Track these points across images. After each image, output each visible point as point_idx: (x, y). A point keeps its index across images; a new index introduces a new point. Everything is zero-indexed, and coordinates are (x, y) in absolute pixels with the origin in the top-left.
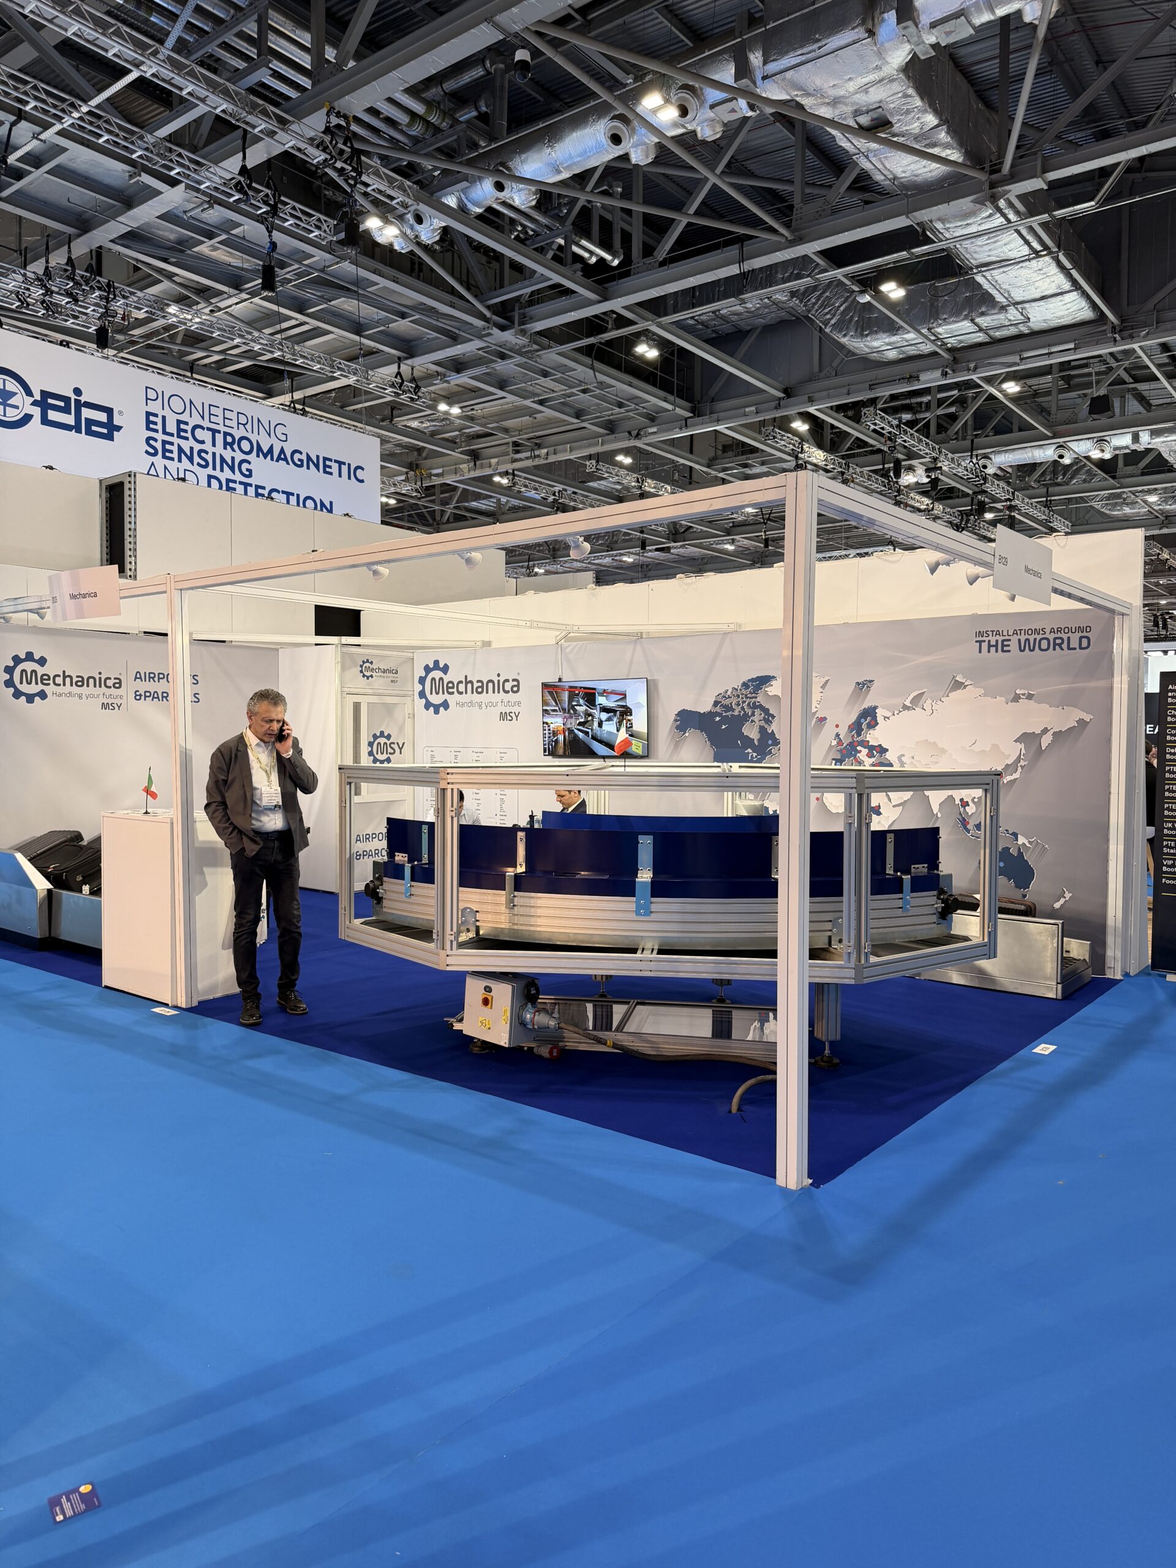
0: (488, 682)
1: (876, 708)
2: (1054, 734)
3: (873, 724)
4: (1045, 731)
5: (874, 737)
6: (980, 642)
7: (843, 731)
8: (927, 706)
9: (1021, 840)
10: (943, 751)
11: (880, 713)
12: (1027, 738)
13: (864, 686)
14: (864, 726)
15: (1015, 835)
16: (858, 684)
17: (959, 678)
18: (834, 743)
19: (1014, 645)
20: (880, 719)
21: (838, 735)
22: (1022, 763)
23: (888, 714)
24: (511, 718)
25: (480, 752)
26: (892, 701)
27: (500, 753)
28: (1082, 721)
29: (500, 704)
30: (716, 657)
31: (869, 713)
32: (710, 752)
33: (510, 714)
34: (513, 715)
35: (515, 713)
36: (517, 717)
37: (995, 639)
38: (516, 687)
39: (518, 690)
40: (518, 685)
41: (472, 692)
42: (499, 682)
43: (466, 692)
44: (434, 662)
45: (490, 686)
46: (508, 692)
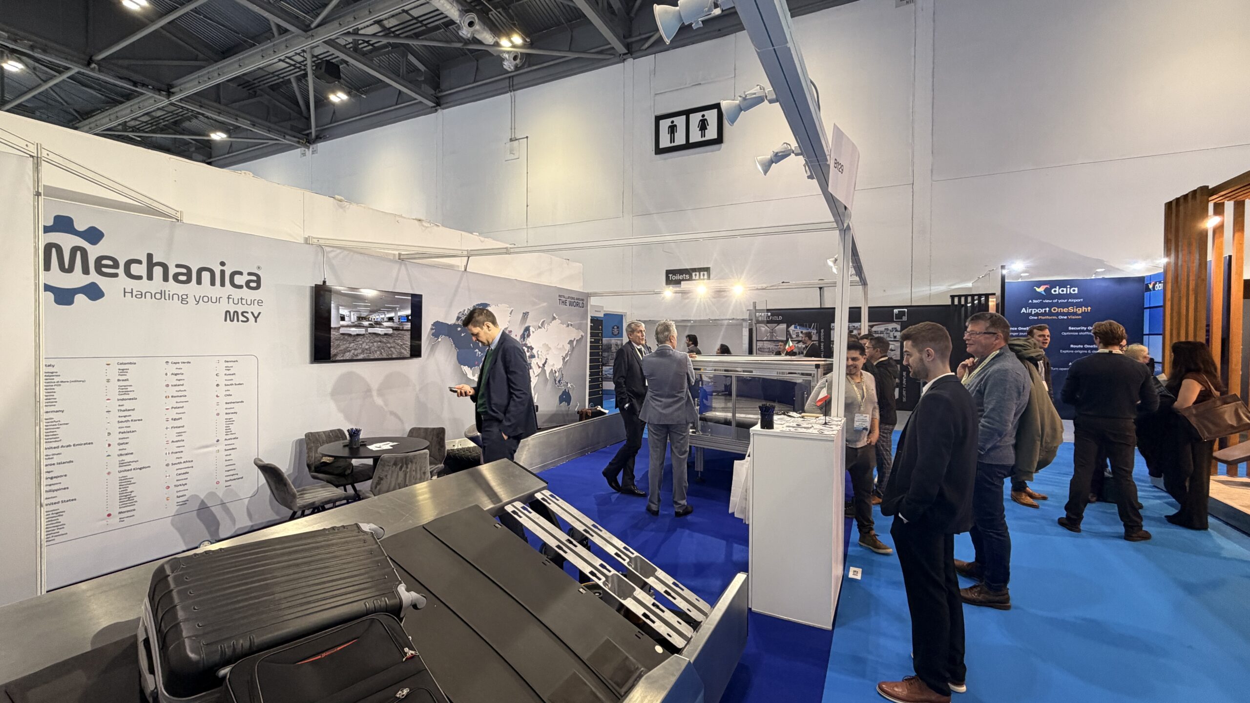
0: (200, 271)
1: (529, 327)
2: (577, 340)
3: (529, 336)
4: (575, 339)
5: (529, 341)
6: (560, 300)
8: (546, 327)
9: (569, 385)
10: (550, 348)
11: (531, 329)
12: (571, 342)
13: (526, 315)
14: (526, 336)
15: (567, 383)
16: (524, 313)
17: (554, 315)
19: (568, 304)
20: (531, 333)
22: (570, 353)
23: (534, 330)
24: (245, 319)
25: (184, 363)
26: (535, 324)
27: (226, 361)
28: (582, 336)
29: (224, 300)
30: (458, 287)
31: (527, 329)
32: (454, 352)
33: (245, 314)
34: (249, 316)
35: (252, 313)
36: (256, 318)
37: (563, 299)
38: (255, 282)
39: (258, 287)
40: (258, 281)
41: (166, 279)
42: (223, 273)
43: (150, 277)
44: (57, 218)
45: (206, 276)
46: (241, 287)
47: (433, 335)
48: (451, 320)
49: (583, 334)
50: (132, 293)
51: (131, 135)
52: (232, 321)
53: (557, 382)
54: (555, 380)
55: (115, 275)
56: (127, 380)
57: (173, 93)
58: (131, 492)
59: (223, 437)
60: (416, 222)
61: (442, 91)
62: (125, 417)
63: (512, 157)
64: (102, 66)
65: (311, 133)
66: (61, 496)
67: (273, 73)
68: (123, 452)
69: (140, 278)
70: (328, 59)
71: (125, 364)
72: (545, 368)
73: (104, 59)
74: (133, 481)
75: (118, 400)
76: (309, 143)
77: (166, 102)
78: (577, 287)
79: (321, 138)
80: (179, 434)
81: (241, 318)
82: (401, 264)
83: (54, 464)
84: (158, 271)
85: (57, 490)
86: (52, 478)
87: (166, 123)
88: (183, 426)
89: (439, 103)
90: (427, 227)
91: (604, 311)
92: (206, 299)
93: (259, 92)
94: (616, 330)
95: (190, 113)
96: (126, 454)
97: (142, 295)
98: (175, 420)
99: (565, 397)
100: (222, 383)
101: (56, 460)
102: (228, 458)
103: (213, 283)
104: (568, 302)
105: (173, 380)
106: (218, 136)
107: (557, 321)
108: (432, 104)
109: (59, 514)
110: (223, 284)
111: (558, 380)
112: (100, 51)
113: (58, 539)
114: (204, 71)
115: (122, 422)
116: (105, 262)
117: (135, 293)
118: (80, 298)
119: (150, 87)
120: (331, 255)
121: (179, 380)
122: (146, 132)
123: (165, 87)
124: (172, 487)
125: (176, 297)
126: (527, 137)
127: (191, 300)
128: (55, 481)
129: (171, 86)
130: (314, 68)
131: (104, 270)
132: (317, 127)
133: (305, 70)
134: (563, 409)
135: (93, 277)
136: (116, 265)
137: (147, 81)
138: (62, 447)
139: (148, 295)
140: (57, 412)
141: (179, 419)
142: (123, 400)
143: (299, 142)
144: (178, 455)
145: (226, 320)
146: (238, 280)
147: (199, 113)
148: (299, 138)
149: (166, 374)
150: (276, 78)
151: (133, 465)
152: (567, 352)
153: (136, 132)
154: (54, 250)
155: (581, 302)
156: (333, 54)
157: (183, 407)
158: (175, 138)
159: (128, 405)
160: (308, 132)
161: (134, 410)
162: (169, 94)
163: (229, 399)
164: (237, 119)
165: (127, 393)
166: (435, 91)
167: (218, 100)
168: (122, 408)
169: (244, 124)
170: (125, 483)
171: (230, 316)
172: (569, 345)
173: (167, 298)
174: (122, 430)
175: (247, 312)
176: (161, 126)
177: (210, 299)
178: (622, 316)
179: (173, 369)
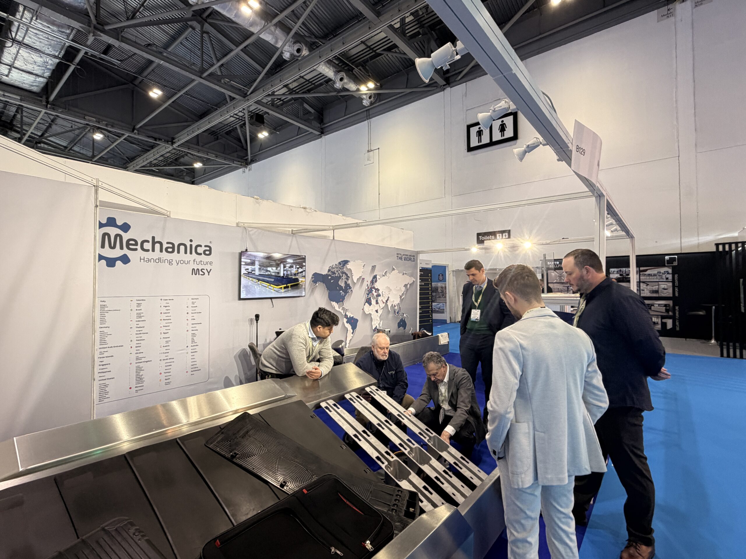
0: (179, 245)
1: (376, 275)
2: (410, 284)
3: (376, 281)
4: (408, 283)
5: (377, 285)
6: (397, 256)
7: (369, 283)
8: (388, 275)
9: (405, 315)
10: (391, 290)
11: (378, 277)
12: (406, 286)
13: (374, 267)
14: (374, 282)
15: (403, 314)
16: (372, 266)
17: (394, 267)
18: (367, 288)
19: (403, 259)
20: (378, 279)
21: (368, 285)
22: (405, 293)
23: (380, 278)
24: (203, 274)
25: (170, 300)
26: (381, 273)
27: (192, 299)
28: (413, 281)
29: (192, 262)
30: (329, 250)
31: (375, 277)
32: (327, 293)
33: (203, 270)
34: (205, 271)
35: (207, 270)
36: (209, 273)
37: (400, 256)
38: (209, 251)
39: (210, 254)
40: (210, 250)
41: (161, 251)
42: (191, 246)
43: (153, 250)
44: (109, 219)
45: (182, 248)
46: (200, 254)
47: (313, 281)
48: (325, 272)
49: (414, 280)
50: (144, 259)
51: (153, 168)
52: (196, 274)
53: (396, 313)
54: (395, 312)
55: (136, 250)
56: (141, 310)
57: (174, 142)
58: (142, 375)
59: (190, 344)
60: (303, 210)
61: (325, 124)
62: (139, 331)
63: (369, 162)
64: (140, 131)
65: (248, 158)
66: (108, 376)
67: (227, 125)
68: (138, 352)
69: (148, 251)
70: (257, 112)
71: (140, 300)
72: (388, 303)
73: (141, 127)
74: (143, 369)
75: (136, 321)
76: (247, 164)
77: (171, 148)
78: (410, 247)
79: (253, 161)
80: (167, 342)
81: (201, 273)
82: (293, 236)
83: (104, 357)
84: (157, 246)
85: (105, 372)
86: (103, 365)
87: (171, 160)
88: (169, 338)
89: (323, 132)
90: (309, 212)
91: (433, 264)
92: (182, 262)
93: (220, 137)
94: (441, 278)
95: (184, 153)
96: (140, 353)
97: (149, 260)
98: (165, 333)
99: (402, 324)
100: (190, 312)
101: (106, 354)
102: (193, 357)
103: (186, 252)
104: (403, 258)
105: (164, 310)
106: (198, 165)
107: (396, 271)
108: (318, 133)
109: (106, 386)
110: (191, 253)
111: (397, 311)
112: (139, 122)
113: (106, 400)
114: (191, 128)
115: (138, 334)
116: (131, 242)
117: (145, 259)
118: (119, 263)
119: (163, 140)
120: (251, 233)
121: (167, 310)
122: (162, 166)
123: (170, 139)
124: (163, 373)
125: (166, 261)
126: (379, 148)
127: (174, 263)
128: (104, 367)
129: (173, 139)
130: (249, 119)
131: (131, 247)
132: (251, 154)
133: (244, 120)
134: (400, 331)
135: (125, 251)
136: (136, 244)
137: (161, 137)
138: (108, 347)
139: (152, 260)
140: (106, 327)
141: (167, 333)
142: (139, 321)
143: (241, 165)
144: (167, 354)
145: (192, 274)
146: (200, 250)
147: (188, 153)
148: (241, 162)
149: (161, 306)
150: (229, 127)
151: (143, 360)
152: (403, 292)
153: (156, 167)
154: (106, 237)
155: (413, 258)
156: (260, 109)
157: (169, 326)
158: (176, 169)
159: (141, 324)
160: (246, 158)
161: (144, 327)
162: (173, 143)
163: (194, 322)
164: (208, 154)
165: (140, 317)
166: (321, 124)
167: (198, 144)
168: (138, 326)
169: (212, 157)
170: (139, 369)
171: (195, 272)
172: (404, 288)
173: (162, 262)
174: (138, 339)
175: (204, 269)
176: (169, 162)
177: (184, 262)
178: (445, 267)
179: (164, 303)
